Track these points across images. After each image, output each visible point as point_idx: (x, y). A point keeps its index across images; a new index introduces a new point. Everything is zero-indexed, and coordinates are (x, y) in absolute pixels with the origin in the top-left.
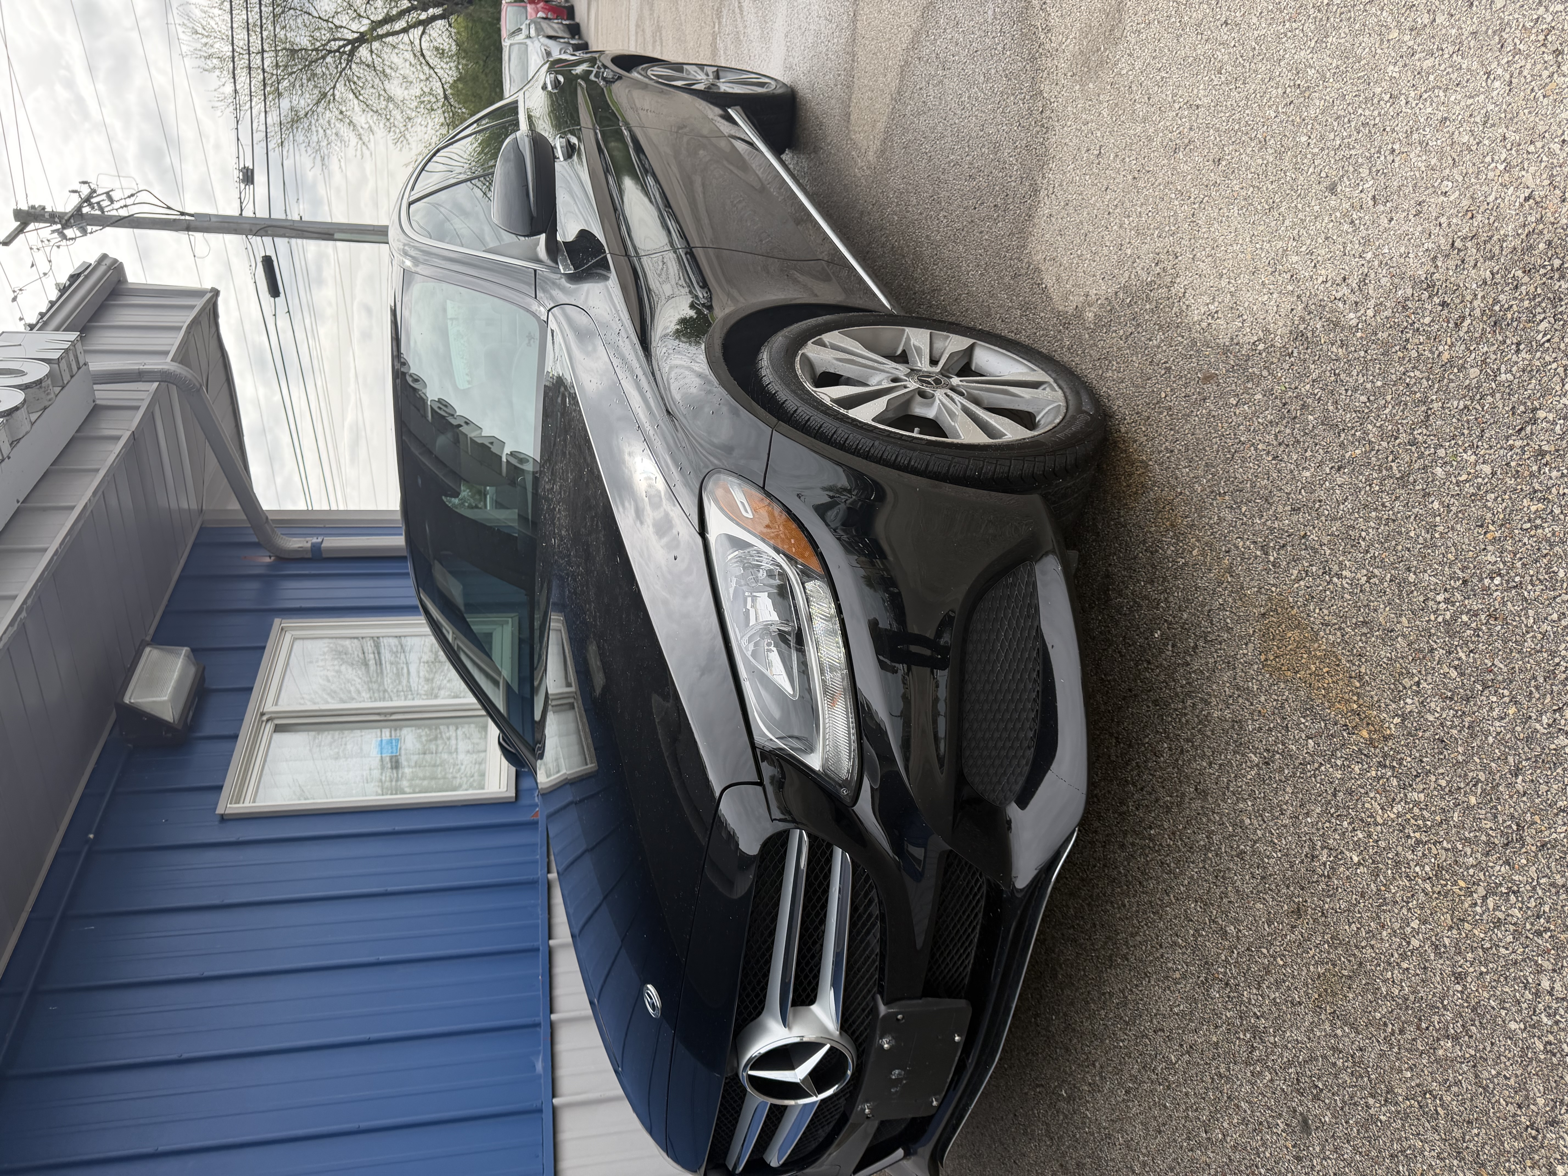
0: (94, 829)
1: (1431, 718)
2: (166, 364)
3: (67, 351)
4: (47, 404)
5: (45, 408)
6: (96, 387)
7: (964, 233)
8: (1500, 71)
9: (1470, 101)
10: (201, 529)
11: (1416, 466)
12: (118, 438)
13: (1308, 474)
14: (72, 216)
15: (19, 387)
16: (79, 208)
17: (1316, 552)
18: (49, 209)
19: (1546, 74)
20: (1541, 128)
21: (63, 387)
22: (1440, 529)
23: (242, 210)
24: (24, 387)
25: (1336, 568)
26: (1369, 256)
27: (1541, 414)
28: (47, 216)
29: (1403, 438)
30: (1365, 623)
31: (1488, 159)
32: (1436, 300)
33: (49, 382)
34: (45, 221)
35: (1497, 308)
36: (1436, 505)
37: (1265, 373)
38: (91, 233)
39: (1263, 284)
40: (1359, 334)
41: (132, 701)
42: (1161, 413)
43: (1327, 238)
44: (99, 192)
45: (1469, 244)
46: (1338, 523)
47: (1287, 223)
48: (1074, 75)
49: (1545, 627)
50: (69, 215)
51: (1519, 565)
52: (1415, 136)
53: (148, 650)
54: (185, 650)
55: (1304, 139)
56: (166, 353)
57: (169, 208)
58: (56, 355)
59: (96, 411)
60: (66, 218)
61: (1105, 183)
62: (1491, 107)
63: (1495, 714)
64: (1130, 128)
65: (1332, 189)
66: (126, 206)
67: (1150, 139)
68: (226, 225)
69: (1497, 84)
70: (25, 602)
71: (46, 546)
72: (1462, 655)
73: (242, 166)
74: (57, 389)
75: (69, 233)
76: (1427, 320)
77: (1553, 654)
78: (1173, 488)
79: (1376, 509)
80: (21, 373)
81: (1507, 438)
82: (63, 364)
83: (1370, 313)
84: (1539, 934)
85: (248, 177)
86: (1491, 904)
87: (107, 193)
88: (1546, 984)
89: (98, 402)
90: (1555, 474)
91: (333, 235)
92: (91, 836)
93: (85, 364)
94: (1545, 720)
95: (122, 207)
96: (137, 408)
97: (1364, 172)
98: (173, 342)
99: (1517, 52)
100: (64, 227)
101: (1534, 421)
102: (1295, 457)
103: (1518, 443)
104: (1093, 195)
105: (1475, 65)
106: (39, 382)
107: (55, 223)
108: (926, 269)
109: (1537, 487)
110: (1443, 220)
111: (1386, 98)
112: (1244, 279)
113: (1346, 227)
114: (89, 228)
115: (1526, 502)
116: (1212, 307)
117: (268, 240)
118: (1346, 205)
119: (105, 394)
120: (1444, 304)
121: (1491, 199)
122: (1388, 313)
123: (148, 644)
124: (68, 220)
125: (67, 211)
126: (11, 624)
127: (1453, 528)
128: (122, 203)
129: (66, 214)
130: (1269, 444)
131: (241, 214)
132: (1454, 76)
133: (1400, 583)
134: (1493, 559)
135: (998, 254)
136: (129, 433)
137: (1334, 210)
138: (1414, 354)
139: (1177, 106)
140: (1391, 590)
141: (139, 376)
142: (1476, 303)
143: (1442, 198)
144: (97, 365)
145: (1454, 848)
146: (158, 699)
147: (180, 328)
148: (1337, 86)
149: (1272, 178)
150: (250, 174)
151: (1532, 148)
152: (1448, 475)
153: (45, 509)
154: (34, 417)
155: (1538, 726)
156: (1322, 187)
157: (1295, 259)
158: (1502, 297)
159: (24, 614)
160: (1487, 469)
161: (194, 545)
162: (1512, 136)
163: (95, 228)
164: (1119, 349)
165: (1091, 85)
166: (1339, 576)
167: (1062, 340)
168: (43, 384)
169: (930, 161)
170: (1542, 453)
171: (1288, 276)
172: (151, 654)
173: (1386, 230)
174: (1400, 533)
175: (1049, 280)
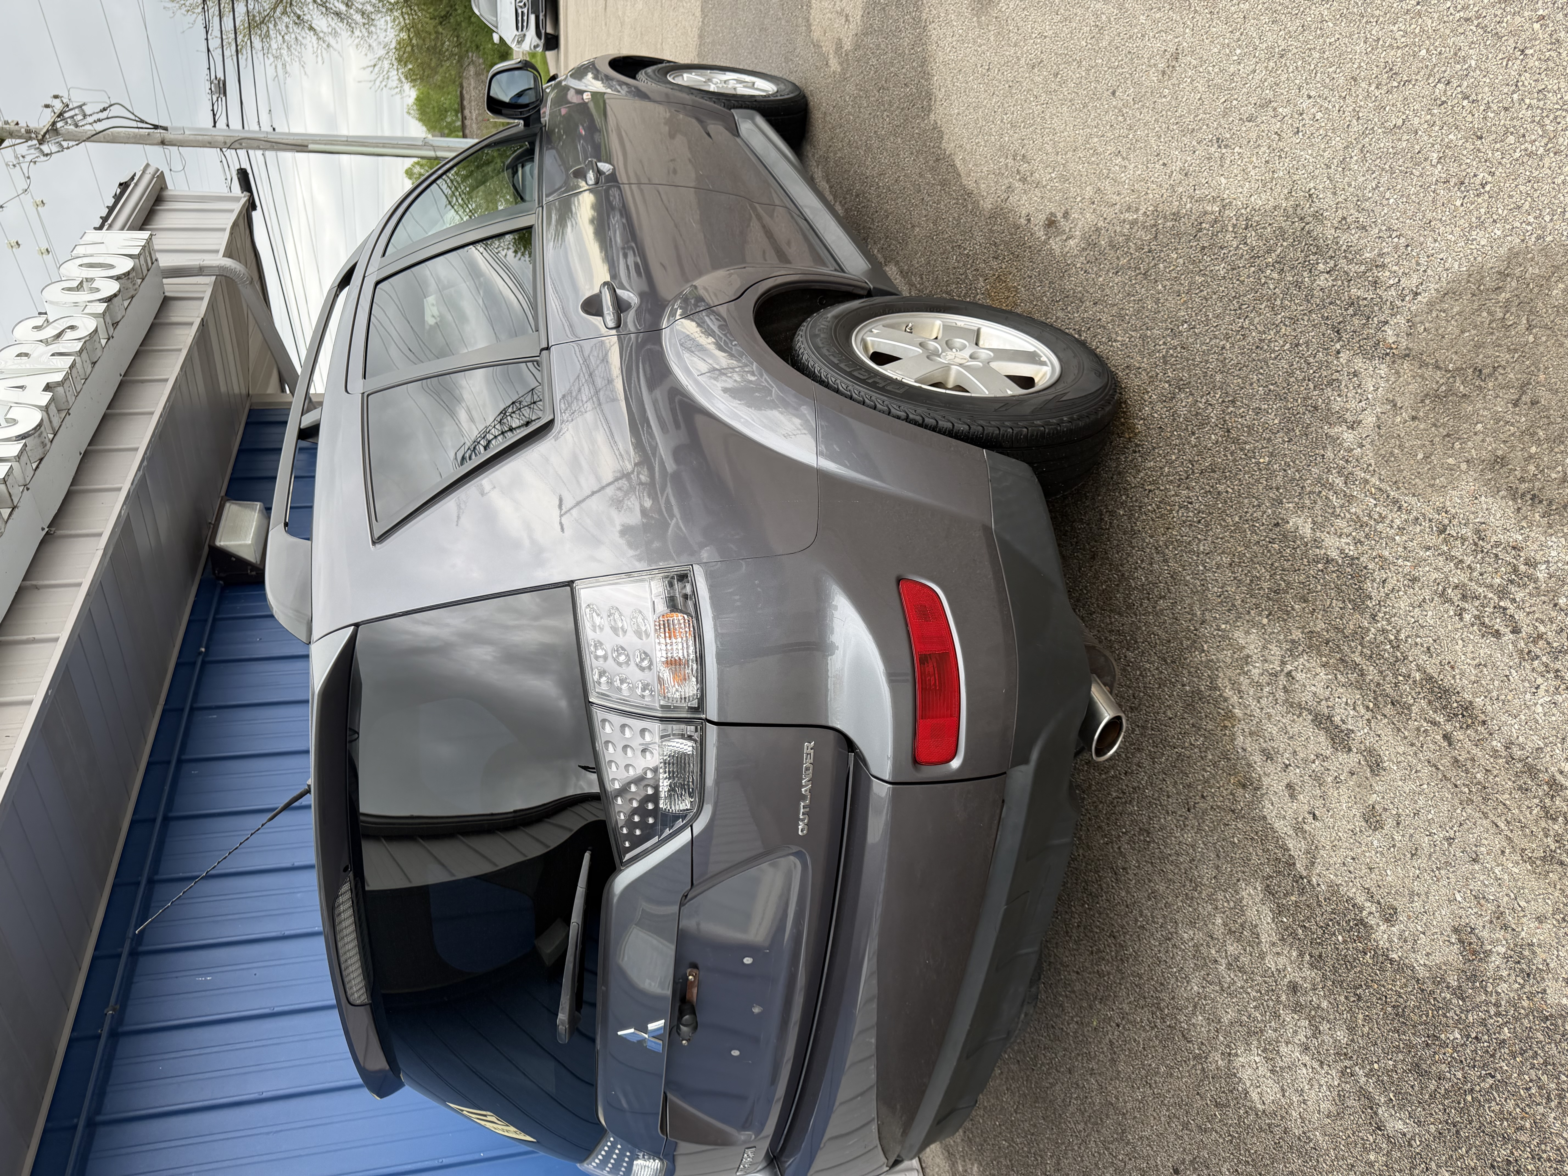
0: (204, 643)
1: (1156, 415)
2: (220, 260)
3: (144, 246)
4: (133, 293)
5: (132, 297)
6: (165, 280)
7: (901, 129)
8: (1189, 23)
9: (1176, 40)
10: (250, 410)
11: (1151, 265)
12: (191, 324)
13: (1101, 279)
14: (48, 131)
15: (111, 277)
16: (54, 123)
17: (1104, 328)
18: (22, 124)
19: (1207, 25)
20: (1205, 58)
21: (143, 279)
22: (1161, 301)
23: (215, 122)
24: (118, 278)
25: (1114, 336)
26: (1131, 136)
27: (1204, 225)
28: (23, 131)
29: (1146, 249)
30: (1127, 367)
31: (1183, 76)
32: (1161, 162)
33: (134, 274)
34: (20, 137)
35: (1186, 165)
36: (1160, 287)
37: (1080, 217)
38: (68, 148)
39: (1080, 157)
40: (1126, 187)
41: (222, 543)
42: (1025, 251)
43: (1111, 126)
44: (71, 106)
45: (1175, 127)
46: (1115, 307)
47: (1092, 116)
48: (973, 9)
49: (1204, 347)
50: (45, 130)
51: (1194, 314)
52: (1152, 61)
53: (228, 505)
54: (258, 505)
55: (1100, 61)
56: (217, 251)
57: (142, 121)
58: (136, 251)
59: (166, 301)
60: (42, 133)
61: (992, 90)
62: (1185, 44)
63: (1184, 404)
64: (1007, 50)
65: (1114, 93)
66: (99, 120)
67: (1019, 59)
68: (200, 138)
69: (1187, 30)
70: (145, 453)
71: (152, 410)
72: (1170, 374)
73: (213, 77)
74: (139, 281)
75: (45, 148)
76: (1156, 175)
77: (1207, 362)
78: (1032, 302)
79: (1133, 295)
80: (112, 267)
81: (1190, 241)
82: (142, 258)
83: (1131, 172)
84: (1199, 522)
85: (221, 88)
86: (1180, 514)
87: (80, 107)
88: (1202, 548)
89: (167, 294)
90: (1209, 259)
91: (307, 146)
92: (203, 650)
93: (156, 260)
94: (1203, 401)
95: (95, 122)
96: (202, 299)
97: (1129, 82)
98: (221, 241)
99: (1196, 11)
100: (40, 144)
101: (1200, 230)
102: (1095, 269)
103: (1195, 243)
104: (985, 99)
105: (1178, 18)
106: (127, 274)
107: (31, 139)
108: (875, 158)
109: (1202, 268)
110: (1164, 113)
111: (1139, 35)
112: (1070, 154)
113: (1120, 118)
114: (65, 144)
115: (1197, 278)
116: (1053, 175)
117: (242, 153)
118: (1120, 105)
119: (172, 286)
120: (1164, 164)
121: (1184, 100)
122: (1139, 172)
123: (228, 500)
124: (44, 136)
125: (41, 126)
126: (139, 469)
127: (1167, 300)
128: (95, 117)
129: (42, 129)
130: (1082, 263)
131: (215, 126)
132: (1169, 24)
133: (1143, 337)
134: (1183, 314)
135: (925, 145)
136: (200, 319)
137: (1115, 107)
138: (1151, 196)
139: (1034, 36)
140: (1139, 342)
141: (200, 271)
142: (1178, 163)
143: (1164, 100)
144: (165, 261)
145: (1166, 488)
146: (243, 542)
147: (224, 230)
148: (1117, 26)
149: (1084, 87)
150: (221, 85)
151: (1201, 70)
152: (1165, 267)
153: (143, 381)
154: (126, 303)
155: (1200, 405)
156: (1109, 93)
157: (1096, 140)
158: (1189, 158)
159: (145, 463)
160: (1181, 261)
161: (247, 424)
162: (1194, 62)
163: (71, 143)
164: (1001, 209)
165: (983, 18)
166: (1116, 341)
167: (966, 206)
168: (131, 276)
169: (876, 72)
170: (1203, 248)
171: (1091, 152)
172: (232, 509)
173: (1139, 120)
174: (1144, 308)
175: (958, 163)
